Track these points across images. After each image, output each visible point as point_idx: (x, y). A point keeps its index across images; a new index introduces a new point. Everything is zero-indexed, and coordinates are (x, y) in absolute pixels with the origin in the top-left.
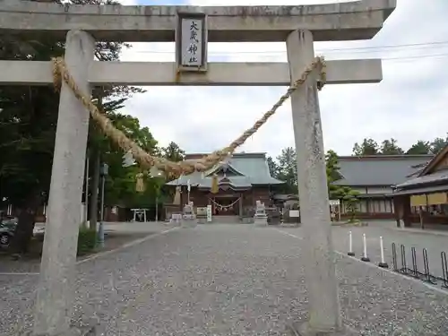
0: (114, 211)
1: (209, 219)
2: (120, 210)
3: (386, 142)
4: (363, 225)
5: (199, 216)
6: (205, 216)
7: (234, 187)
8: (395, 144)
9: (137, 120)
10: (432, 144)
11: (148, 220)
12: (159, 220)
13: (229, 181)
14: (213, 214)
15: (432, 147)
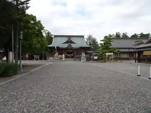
0: (27, 56)
1: (64, 60)
2: (29, 56)
3: (124, 34)
4: (121, 62)
5: (60, 58)
6: (62, 58)
7: (73, 48)
8: (127, 34)
9: (35, 17)
10: (139, 35)
11: (40, 59)
12: (44, 60)
13: (71, 45)
14: (65, 58)
15: (139, 36)
